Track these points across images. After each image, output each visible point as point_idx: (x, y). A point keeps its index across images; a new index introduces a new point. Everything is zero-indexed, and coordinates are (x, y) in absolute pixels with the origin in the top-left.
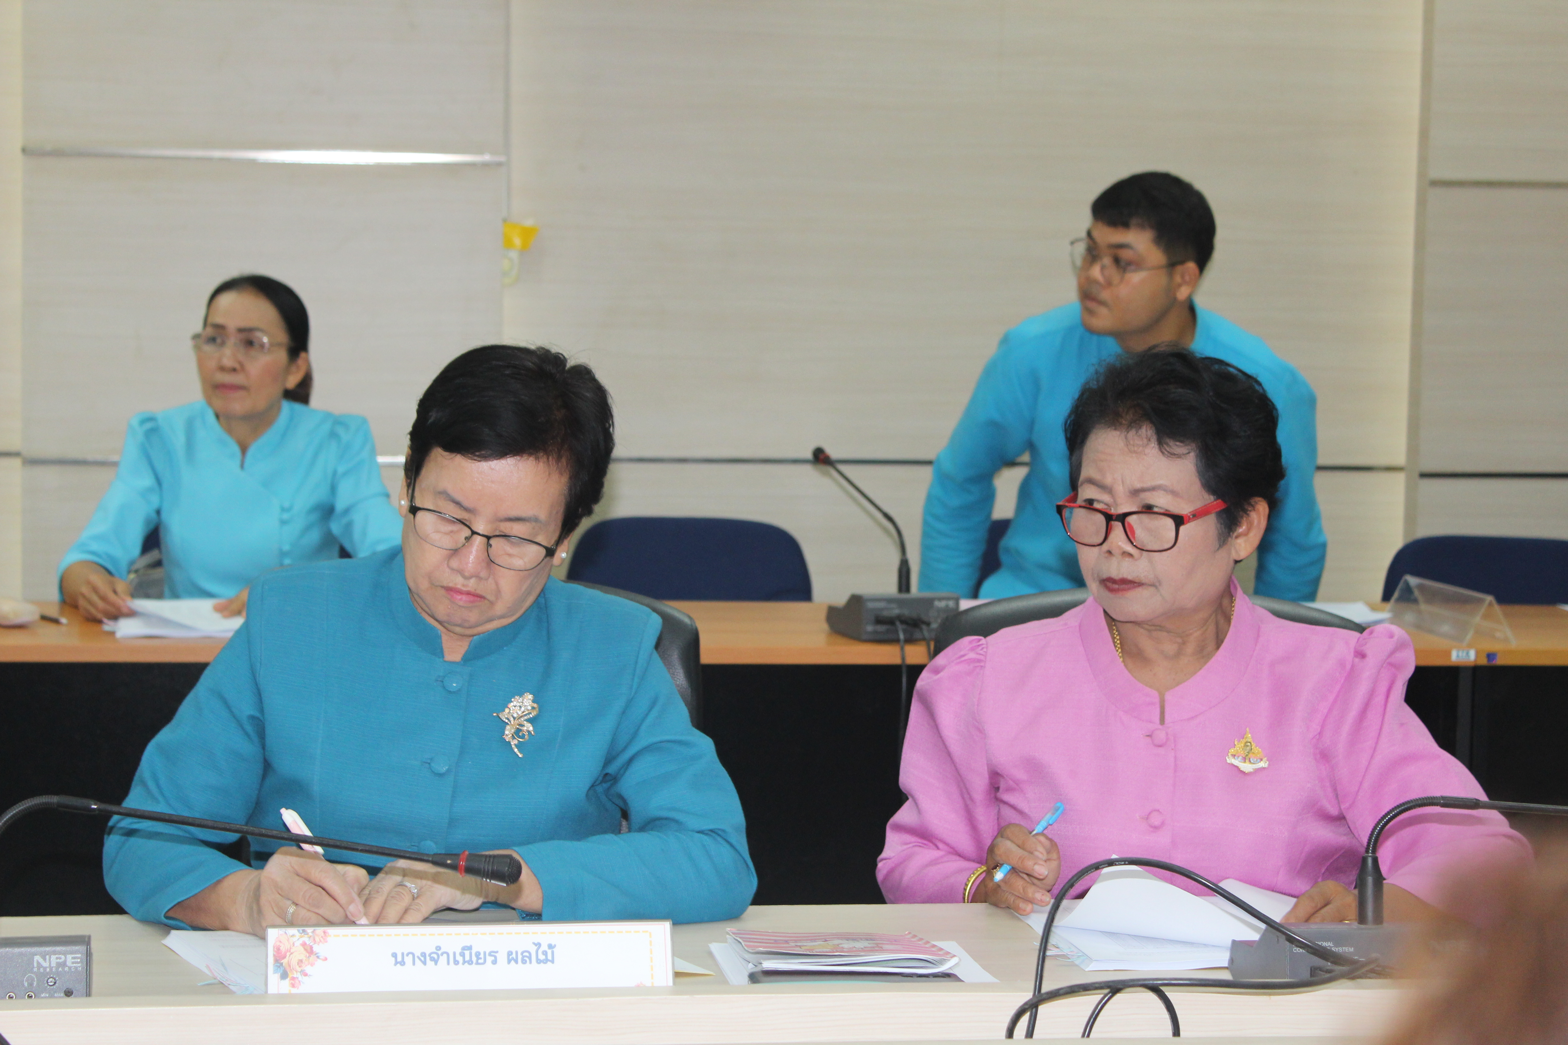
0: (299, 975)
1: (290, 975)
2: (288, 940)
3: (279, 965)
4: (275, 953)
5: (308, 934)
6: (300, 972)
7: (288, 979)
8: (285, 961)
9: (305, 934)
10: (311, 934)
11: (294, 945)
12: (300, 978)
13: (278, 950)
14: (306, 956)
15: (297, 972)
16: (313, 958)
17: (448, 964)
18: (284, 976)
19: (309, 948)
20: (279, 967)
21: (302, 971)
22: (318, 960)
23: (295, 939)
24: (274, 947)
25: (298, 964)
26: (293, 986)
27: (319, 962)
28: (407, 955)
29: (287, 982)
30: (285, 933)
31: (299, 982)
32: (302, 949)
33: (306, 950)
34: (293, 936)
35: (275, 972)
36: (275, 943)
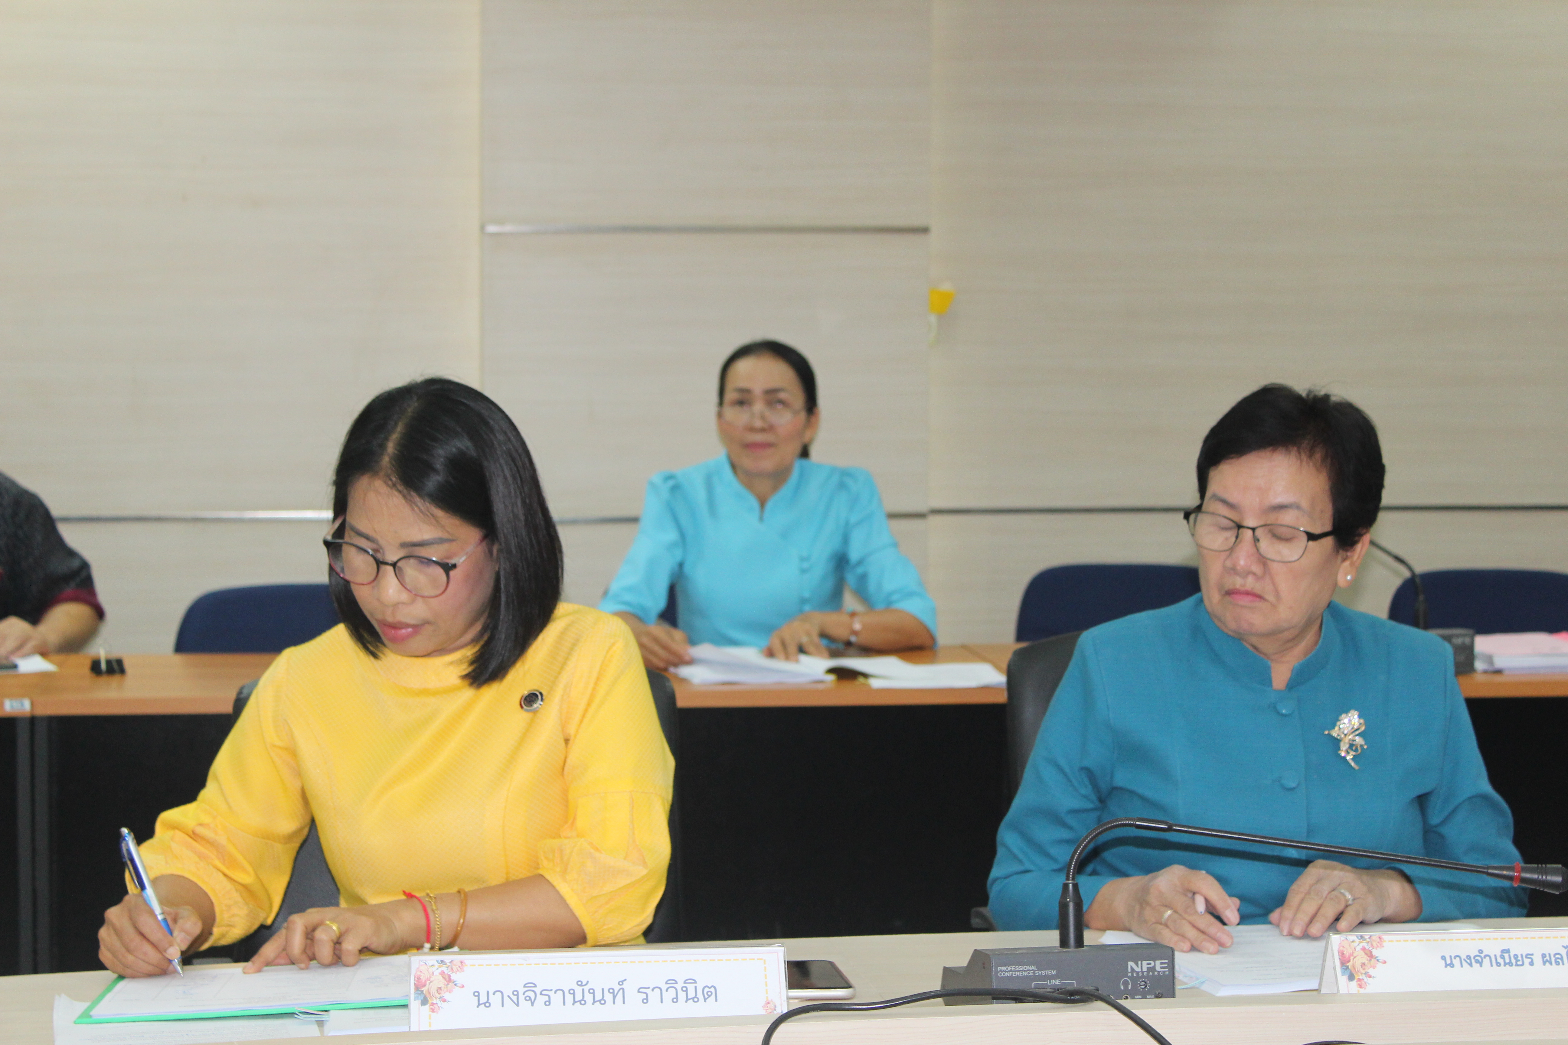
0: (1363, 977)
1: (1357, 977)
2: (1350, 945)
3: (1345, 968)
4: (1340, 957)
5: (1365, 940)
6: (1365, 974)
7: (1356, 980)
8: (1350, 964)
9: (1363, 940)
10: (1368, 940)
11: (1355, 950)
12: (1365, 980)
13: (1342, 954)
14: (1367, 960)
15: (1362, 974)
16: (1373, 960)
17: (1492, 966)
18: (1351, 977)
19: (1369, 953)
20: (1346, 969)
21: (1366, 973)
22: (1379, 963)
23: (1355, 944)
24: (1339, 953)
25: (1362, 966)
26: (1360, 986)
27: (1379, 965)
28: (1455, 958)
29: (1354, 983)
30: (1347, 939)
31: (1365, 983)
32: (1362, 953)
33: (1366, 954)
34: (1353, 941)
35: (1343, 974)
36: (1339, 948)
